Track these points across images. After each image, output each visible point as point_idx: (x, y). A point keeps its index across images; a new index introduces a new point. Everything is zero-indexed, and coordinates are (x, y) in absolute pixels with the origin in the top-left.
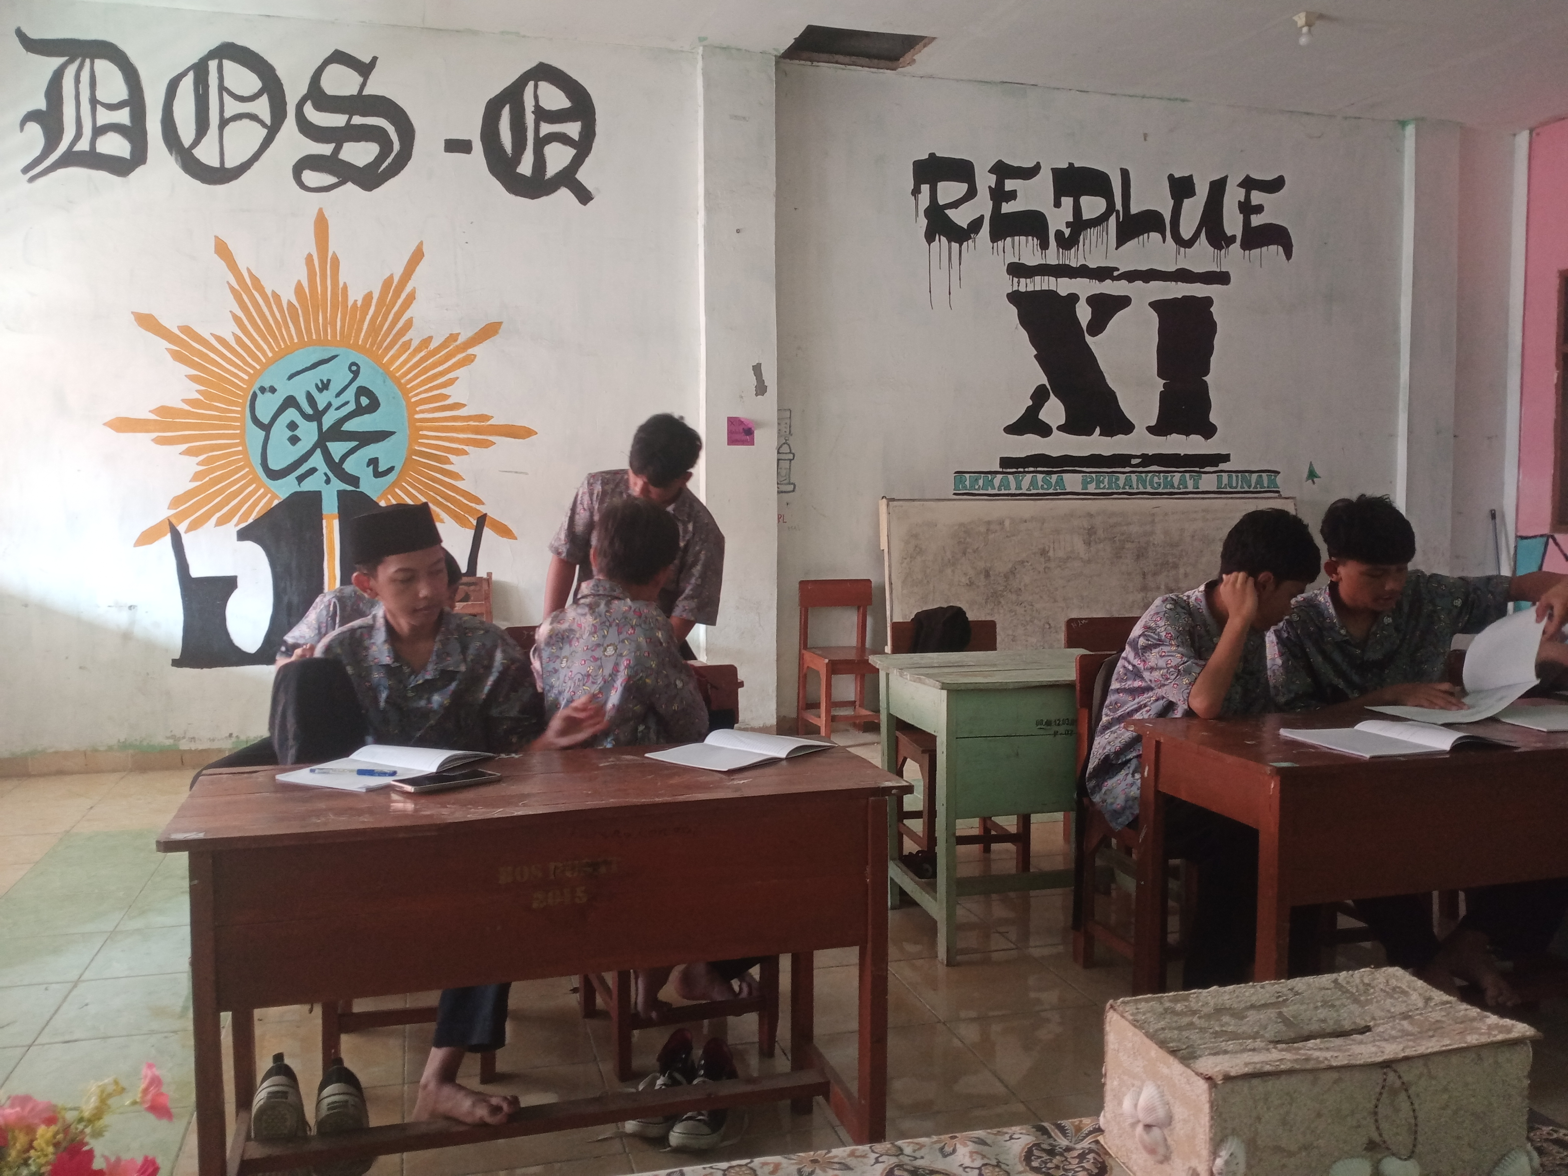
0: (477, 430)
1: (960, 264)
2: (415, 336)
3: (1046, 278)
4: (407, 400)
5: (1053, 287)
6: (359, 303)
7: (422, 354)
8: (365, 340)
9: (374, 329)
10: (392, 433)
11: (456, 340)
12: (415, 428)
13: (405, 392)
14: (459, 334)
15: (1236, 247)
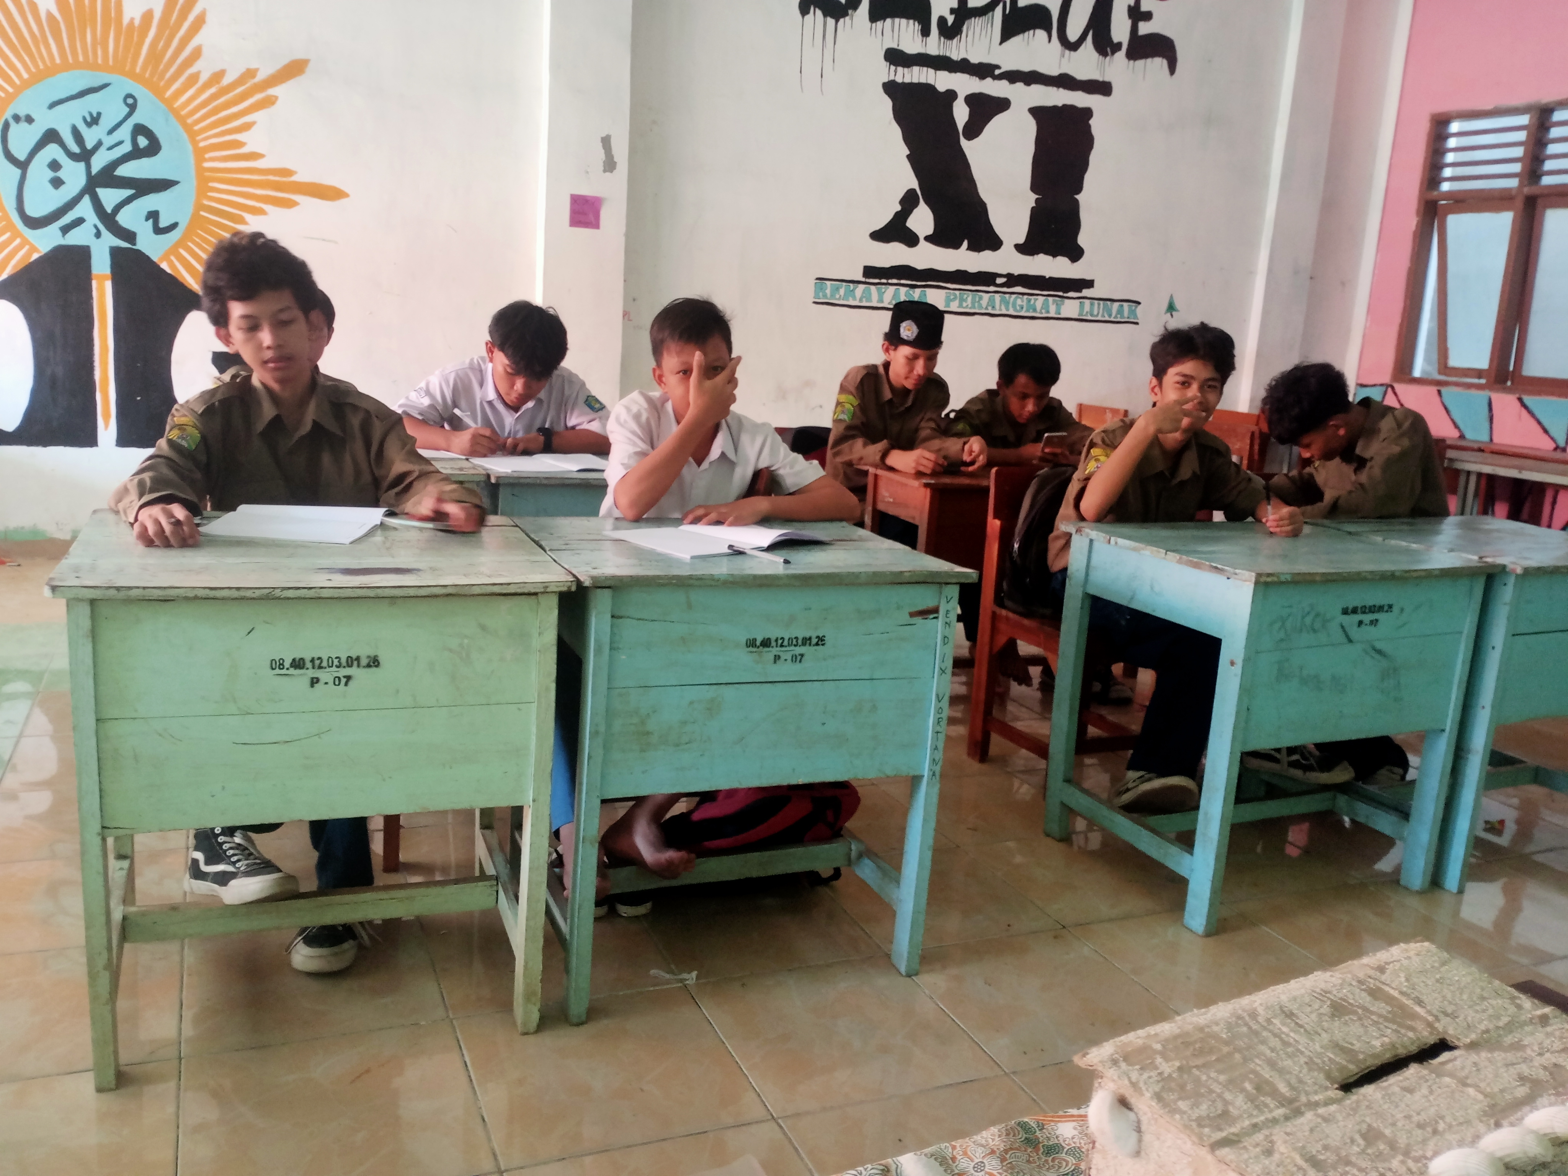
0: (278, 187)
1: (835, 44)
2: (204, 68)
3: (925, 69)
4: (194, 143)
5: (931, 81)
6: (137, 22)
7: (213, 90)
8: (144, 68)
9: (155, 56)
10: (177, 183)
11: (254, 76)
12: (204, 179)
13: (192, 135)
14: (257, 70)
15: (1121, 55)
